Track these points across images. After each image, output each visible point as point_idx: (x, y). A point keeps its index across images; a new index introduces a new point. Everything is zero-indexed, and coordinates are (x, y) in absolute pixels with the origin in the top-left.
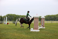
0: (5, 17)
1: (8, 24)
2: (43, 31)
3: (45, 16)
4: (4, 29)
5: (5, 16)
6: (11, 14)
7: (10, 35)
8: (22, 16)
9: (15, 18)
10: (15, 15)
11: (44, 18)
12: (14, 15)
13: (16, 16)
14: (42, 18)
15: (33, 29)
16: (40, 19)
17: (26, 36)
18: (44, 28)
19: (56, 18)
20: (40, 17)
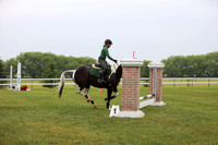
0: (12, 63)
1: (24, 88)
2: (155, 115)
3: (164, 61)
4: (9, 108)
5: (12, 60)
6: (37, 53)
7: (31, 130)
8: (77, 59)
9: (52, 67)
10: (52, 56)
11: (159, 69)
12: (46, 55)
13: (56, 58)
14: (152, 69)
15: (117, 107)
16: (146, 71)
17: (93, 134)
18: (161, 103)
19: (204, 68)
20: (146, 63)
